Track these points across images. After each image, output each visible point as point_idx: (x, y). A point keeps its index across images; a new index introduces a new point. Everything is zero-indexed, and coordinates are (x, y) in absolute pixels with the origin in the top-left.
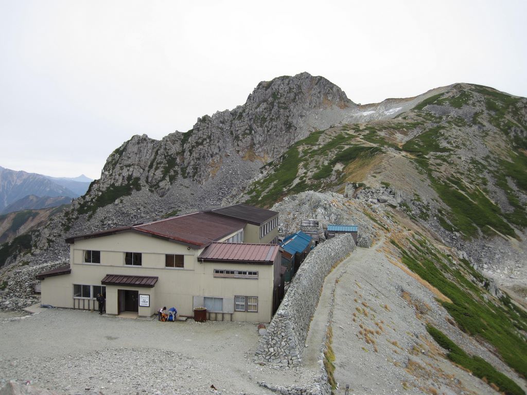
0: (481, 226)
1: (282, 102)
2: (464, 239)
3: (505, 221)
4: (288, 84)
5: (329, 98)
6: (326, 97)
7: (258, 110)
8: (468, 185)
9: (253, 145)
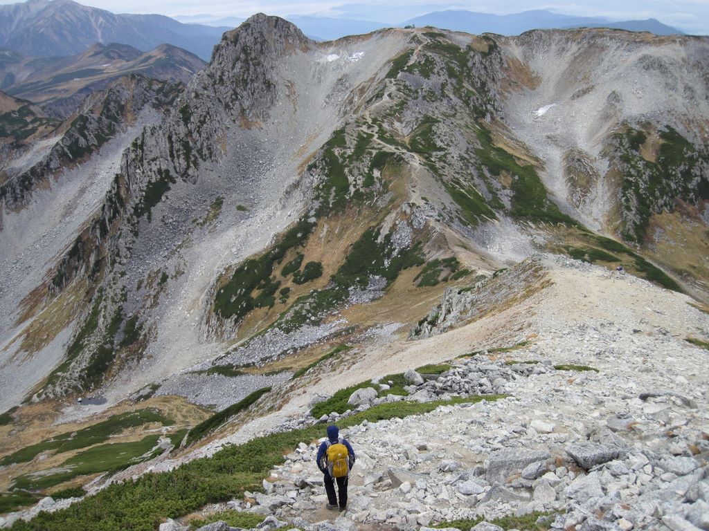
0: (479, 216)
1: (253, 57)
2: (474, 229)
3: (489, 207)
4: (252, 34)
5: (290, 41)
6: (287, 41)
7: (235, 70)
8: (464, 183)
9: (243, 110)
